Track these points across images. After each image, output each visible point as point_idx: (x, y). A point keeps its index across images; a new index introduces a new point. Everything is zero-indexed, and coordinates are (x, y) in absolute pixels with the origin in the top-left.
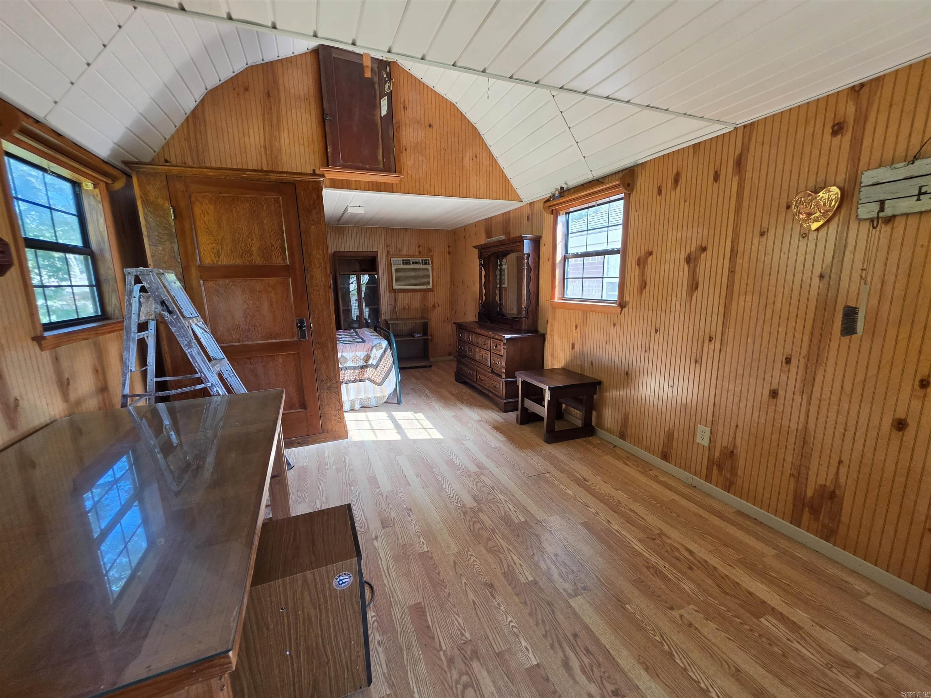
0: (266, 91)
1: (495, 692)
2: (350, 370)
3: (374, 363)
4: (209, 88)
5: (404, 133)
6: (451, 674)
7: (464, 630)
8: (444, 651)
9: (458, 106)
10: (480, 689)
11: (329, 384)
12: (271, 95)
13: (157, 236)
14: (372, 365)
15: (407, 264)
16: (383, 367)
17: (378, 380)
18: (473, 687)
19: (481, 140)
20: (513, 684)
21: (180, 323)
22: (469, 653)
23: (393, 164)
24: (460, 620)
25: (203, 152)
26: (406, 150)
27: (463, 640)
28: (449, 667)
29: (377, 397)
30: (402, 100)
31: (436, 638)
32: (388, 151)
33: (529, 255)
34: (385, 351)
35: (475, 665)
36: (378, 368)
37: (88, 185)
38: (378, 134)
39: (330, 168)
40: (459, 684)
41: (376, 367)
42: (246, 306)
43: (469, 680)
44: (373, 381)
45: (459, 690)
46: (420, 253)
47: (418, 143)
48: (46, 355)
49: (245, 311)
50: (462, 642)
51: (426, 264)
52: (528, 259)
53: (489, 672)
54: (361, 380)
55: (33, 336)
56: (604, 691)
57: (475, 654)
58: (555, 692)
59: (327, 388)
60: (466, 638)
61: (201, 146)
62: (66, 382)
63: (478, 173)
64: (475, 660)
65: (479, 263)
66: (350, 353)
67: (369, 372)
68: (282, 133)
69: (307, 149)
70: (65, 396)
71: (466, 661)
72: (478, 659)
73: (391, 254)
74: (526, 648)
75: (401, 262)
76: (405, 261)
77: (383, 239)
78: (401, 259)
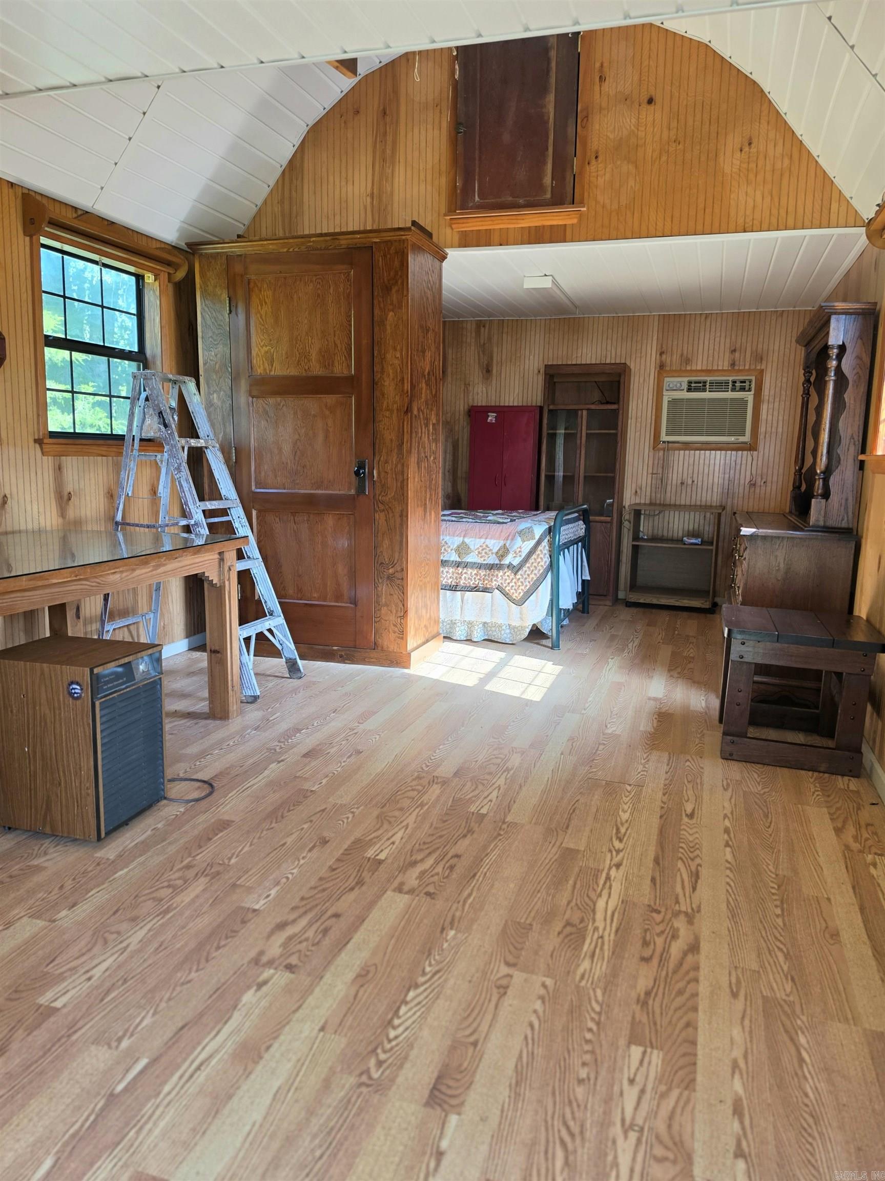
0: (381, 108)
2: (472, 568)
3: (516, 562)
4: (311, 123)
5: (597, 127)
7: (237, 857)
8: (194, 860)
9: (715, 46)
10: (179, 893)
11: (391, 571)
12: (388, 112)
13: (211, 337)
14: (510, 566)
15: (697, 390)
16: (528, 572)
17: (516, 596)
18: (176, 890)
19: (765, 106)
20: (210, 907)
21: (173, 440)
22: (212, 871)
23: (569, 189)
24: (246, 849)
25: (296, 216)
26: (596, 157)
27: (223, 863)
28: (180, 869)
29: (514, 627)
30: (598, 65)
32: (562, 165)
33: (842, 348)
34: (539, 543)
35: (204, 880)
36: (520, 572)
37: (149, 278)
38: (548, 138)
39: (460, 214)
41: (515, 569)
42: (297, 437)
43: (179, 884)
44: (506, 595)
45: (161, 885)
46: (733, 364)
47: (621, 138)
48: (48, 461)
49: (295, 443)
50: (219, 862)
51: (743, 389)
52: (840, 357)
54: (485, 590)
55: (36, 438)
56: (283, 958)
57: (214, 875)
58: (236, 932)
59: (388, 578)
60: (229, 862)
61: (295, 208)
62: (66, 497)
63: (751, 176)
64: (208, 878)
65: (802, 379)
66: (478, 540)
67: (502, 578)
68: (397, 167)
69: (429, 187)
70: (62, 513)
72: (212, 878)
73: (668, 368)
74: (268, 896)
75: (685, 386)
76: (696, 383)
77: (655, 338)
78: (686, 380)
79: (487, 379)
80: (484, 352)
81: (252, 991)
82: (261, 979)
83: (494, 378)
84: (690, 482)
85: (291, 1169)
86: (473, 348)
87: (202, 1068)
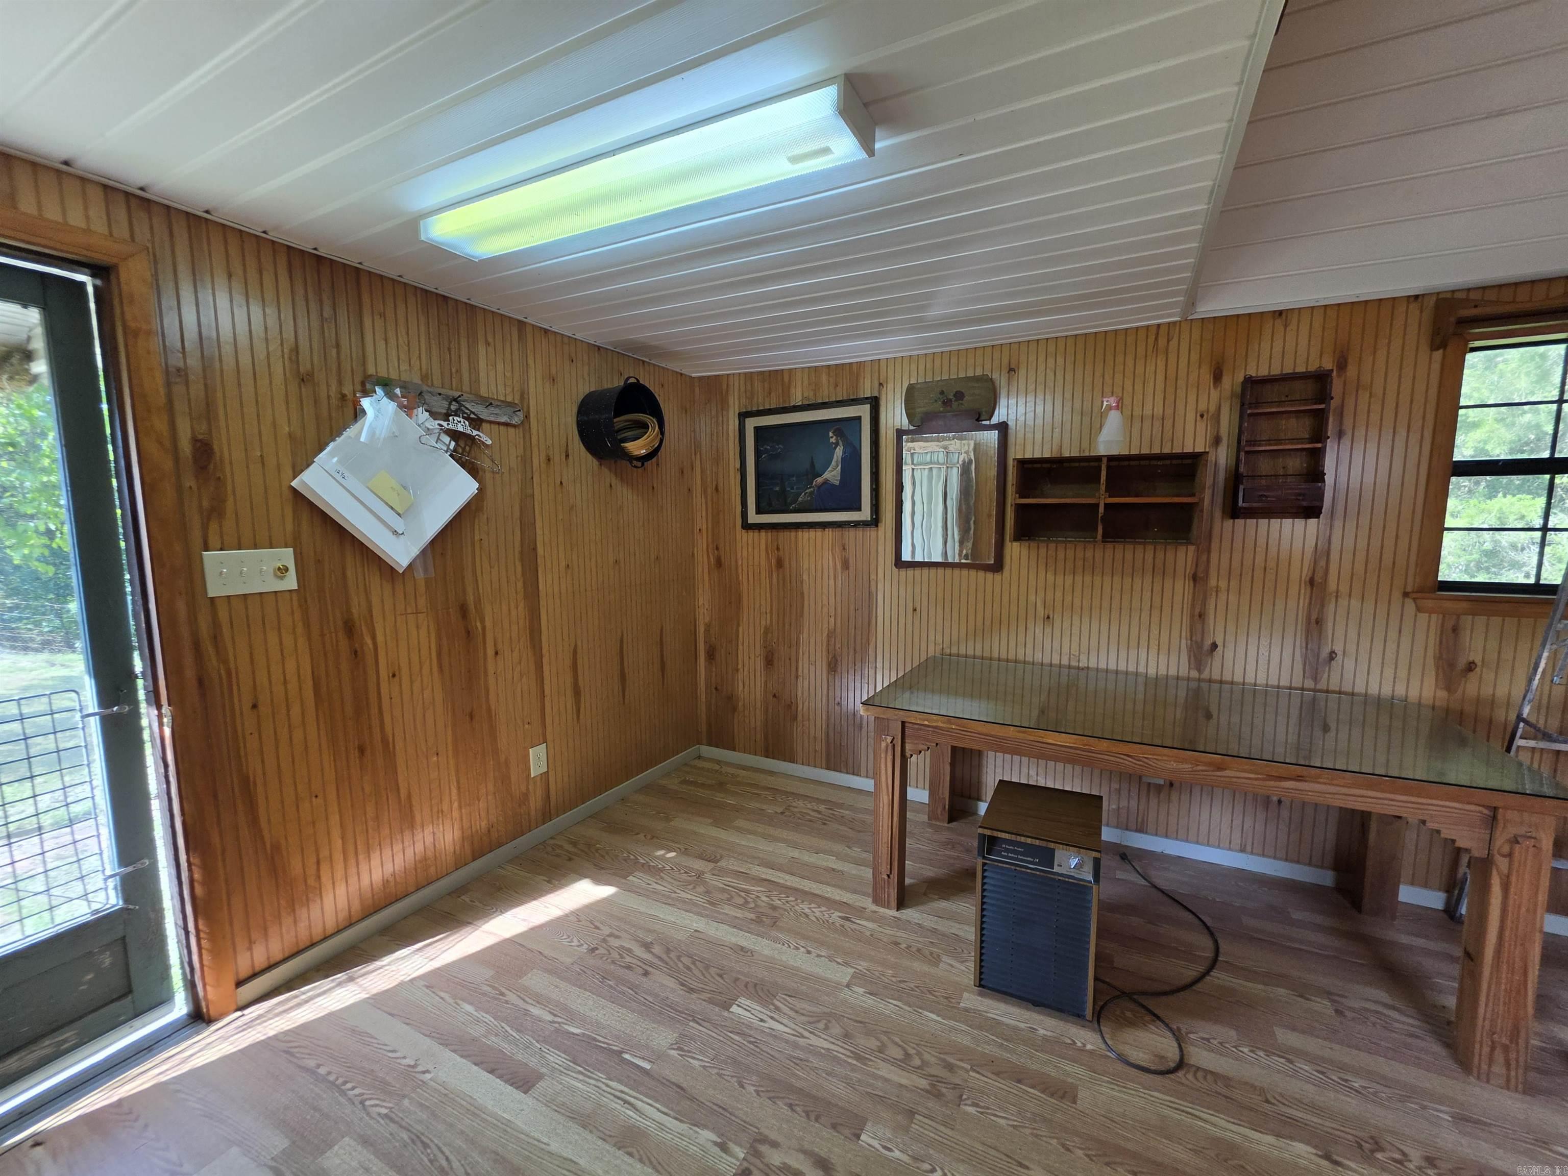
1: (875, 1071)
6: (934, 1056)
7: (982, 1113)
8: (967, 1071)
10: (893, 1064)
18: (900, 1061)
20: (867, 1093)
22: (944, 1090)
24: (1002, 1122)
27: (966, 1099)
28: (944, 1060)
31: (994, 1077)
35: (924, 1083)
40: (916, 1054)
43: (912, 1063)
45: (909, 1048)
50: (964, 1097)
53: (901, 1085)
56: (761, 1166)
57: (934, 1093)
58: (817, 1119)
60: (966, 1105)
64: (928, 1087)
71: (936, 1081)
72: (927, 1091)
74: (889, 1150)
81: (714, 1137)
82: (731, 1145)
85: (488, 1171)
87: (626, 1105)
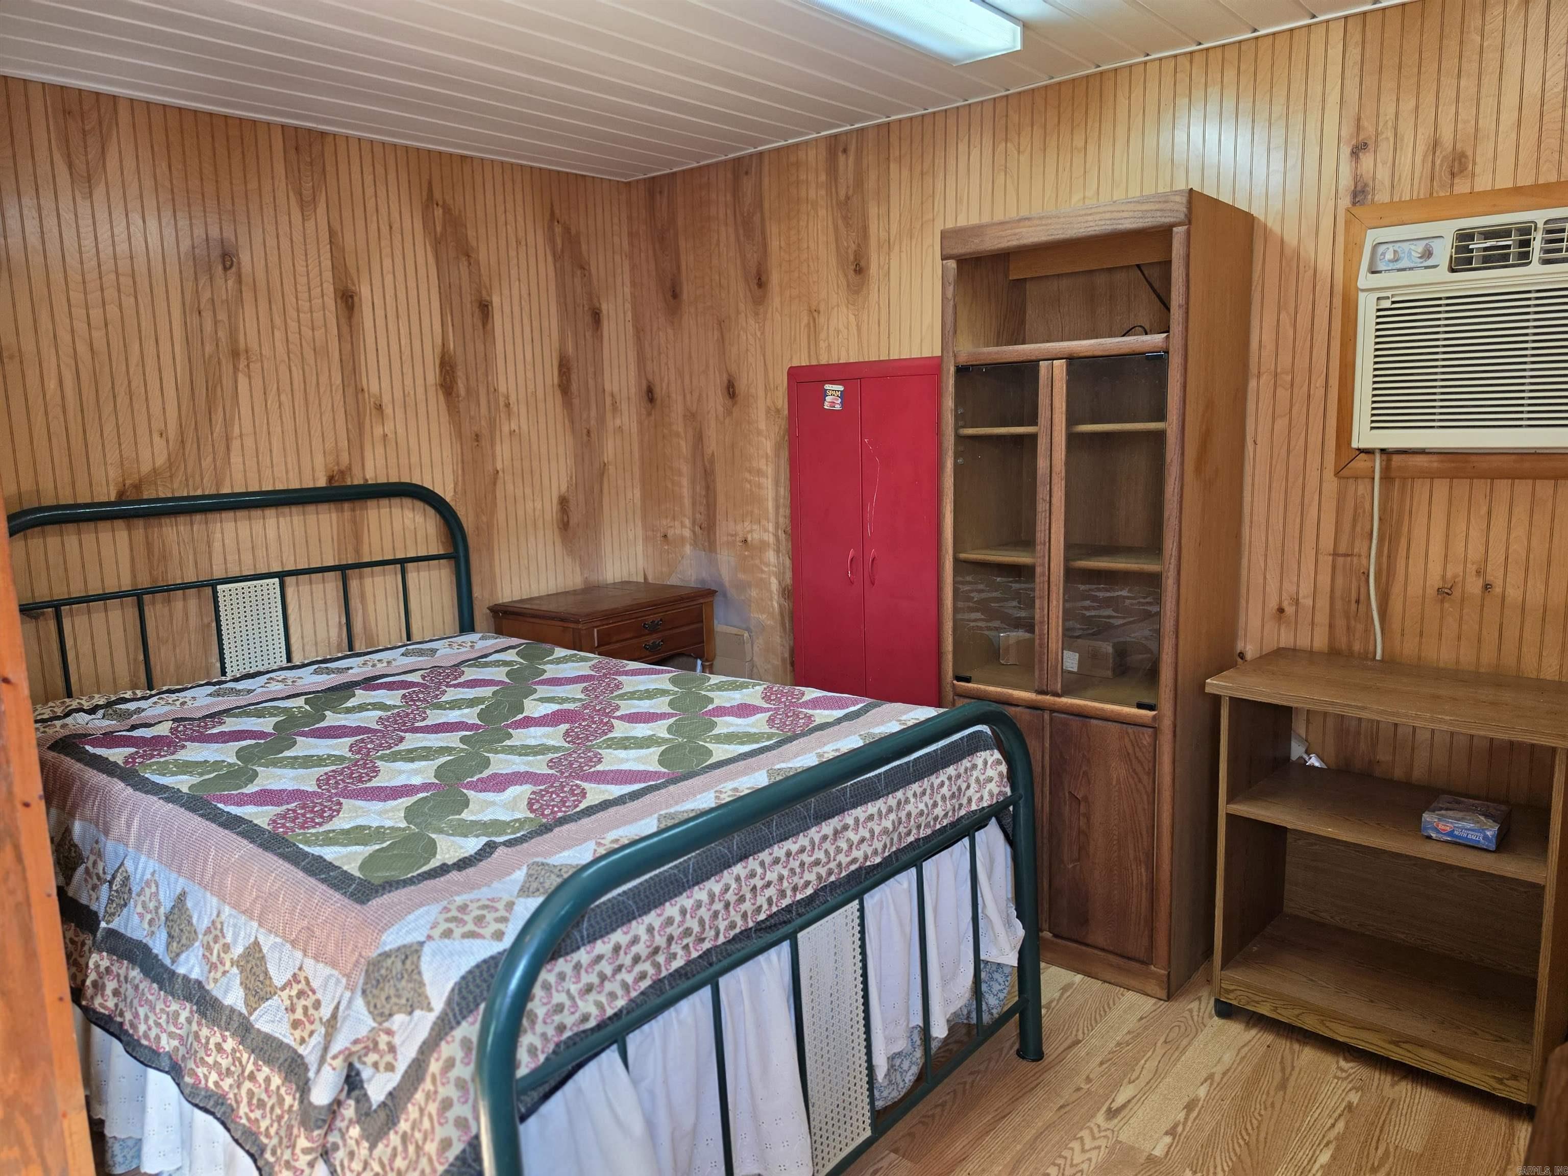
15: (1491, 260)
73: (1383, 196)
75: (1444, 251)
76: (1489, 234)
77: (1333, 98)
78: (1448, 229)
79: (857, 292)
80: (845, 218)
83: (874, 287)
84: (1474, 586)
86: (822, 212)
